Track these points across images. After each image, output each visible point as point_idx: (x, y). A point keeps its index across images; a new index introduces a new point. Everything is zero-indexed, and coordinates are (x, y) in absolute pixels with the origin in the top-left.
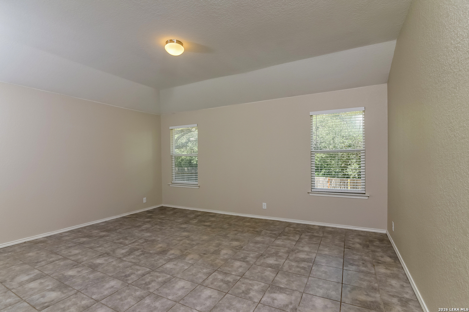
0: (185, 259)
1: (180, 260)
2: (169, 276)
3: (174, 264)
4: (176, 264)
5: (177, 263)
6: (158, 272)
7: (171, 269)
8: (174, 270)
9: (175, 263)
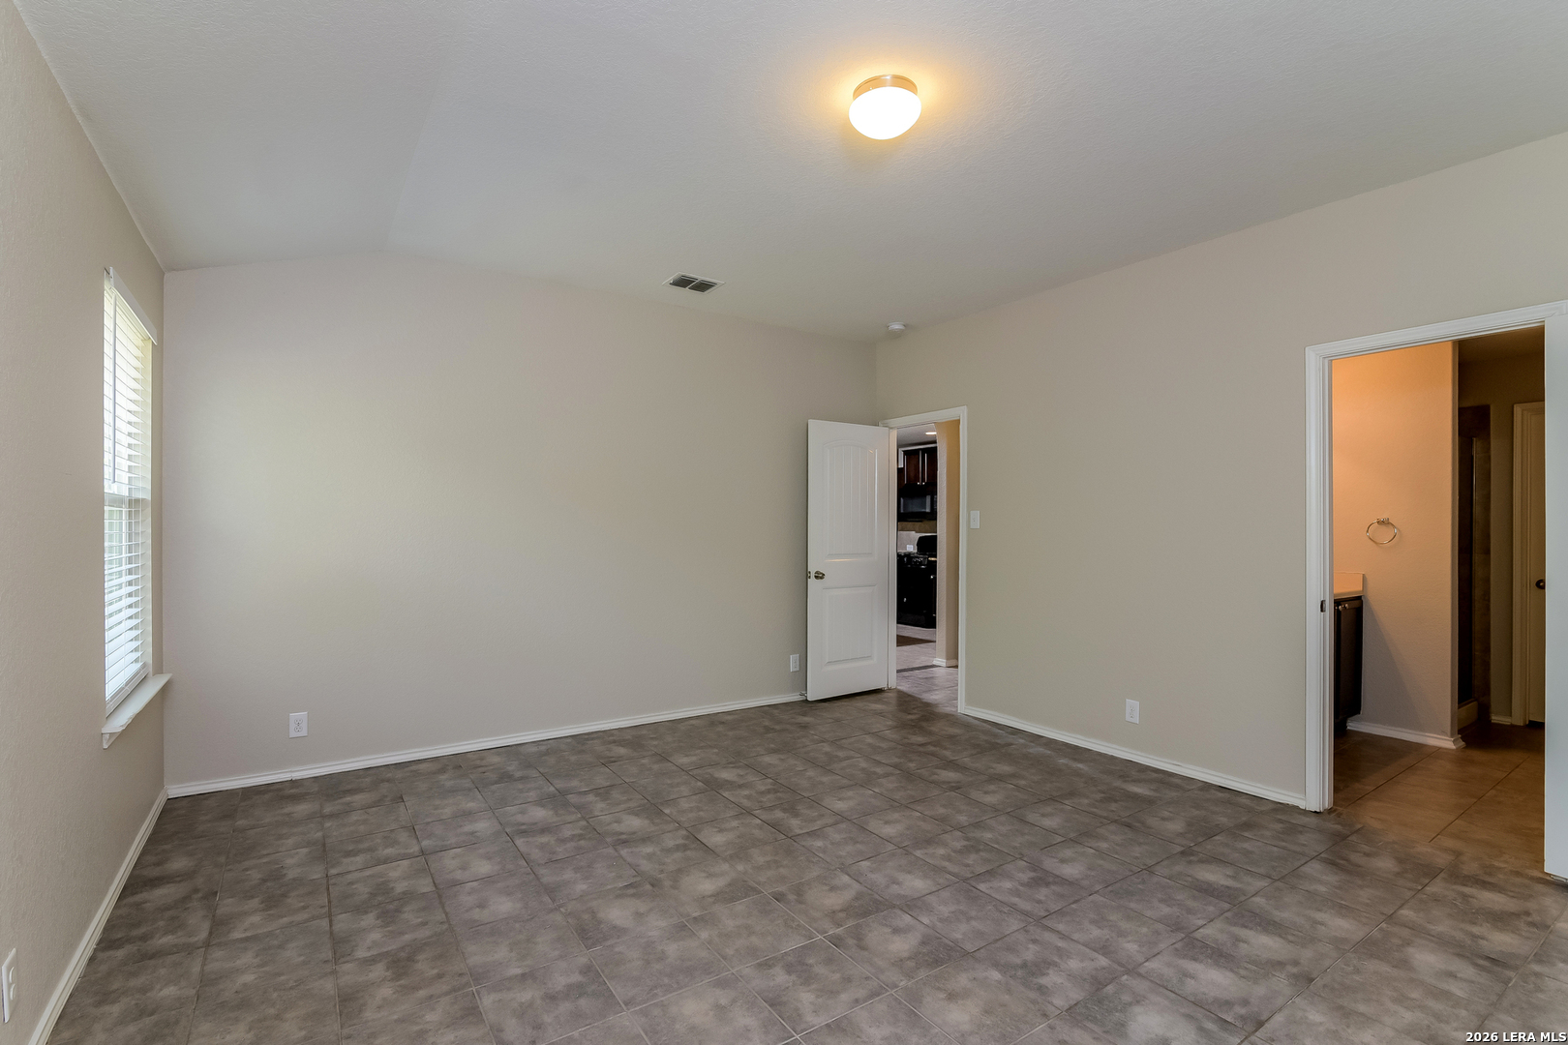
0: (858, 897)
1: (877, 897)
2: (918, 853)
3: (897, 883)
4: (894, 883)
5: (887, 887)
6: (950, 873)
7: (909, 872)
8: (900, 866)
9: (896, 886)
